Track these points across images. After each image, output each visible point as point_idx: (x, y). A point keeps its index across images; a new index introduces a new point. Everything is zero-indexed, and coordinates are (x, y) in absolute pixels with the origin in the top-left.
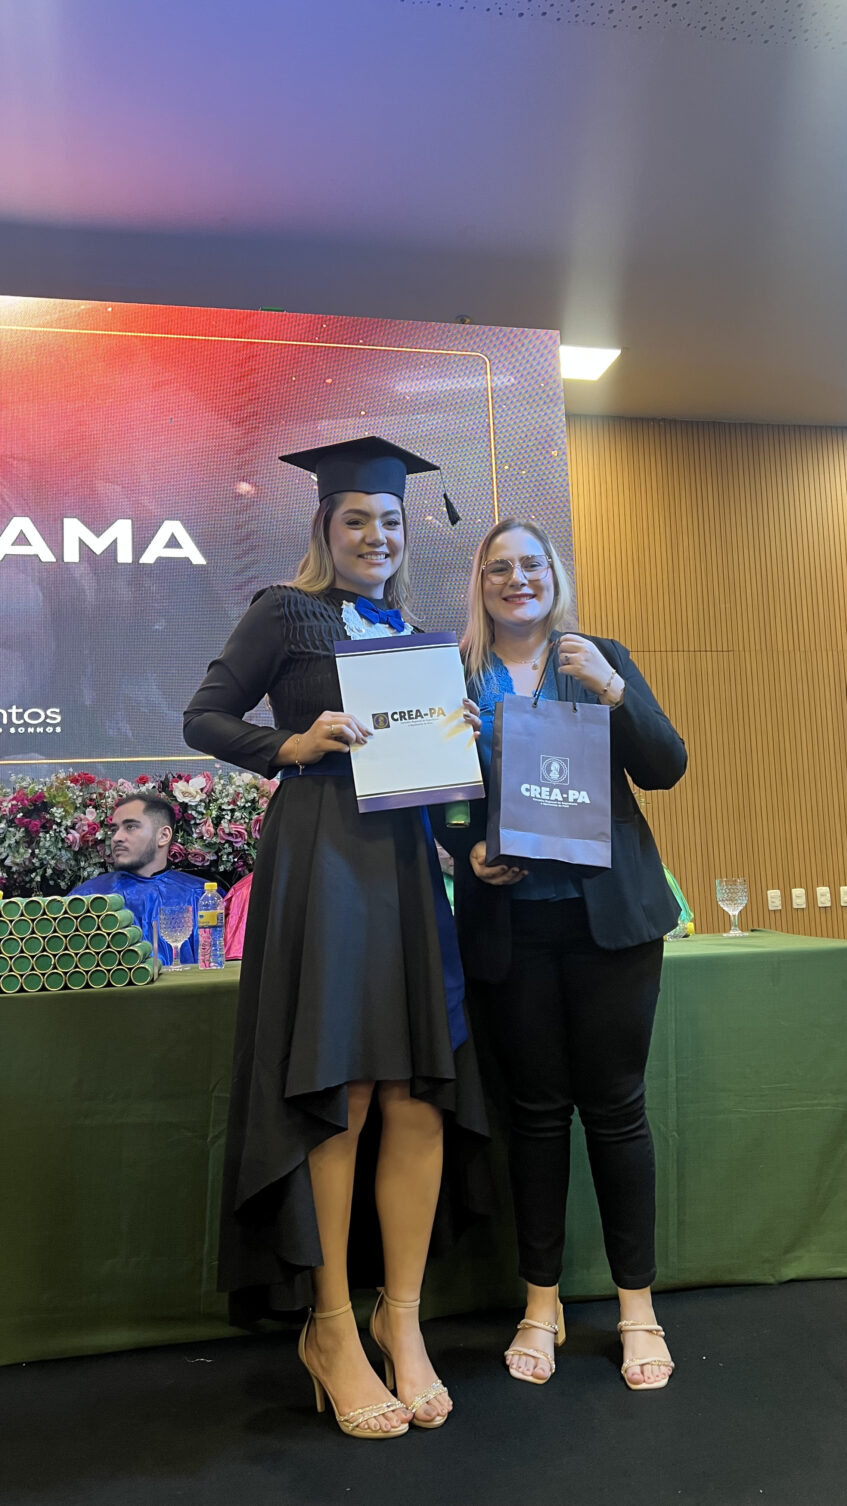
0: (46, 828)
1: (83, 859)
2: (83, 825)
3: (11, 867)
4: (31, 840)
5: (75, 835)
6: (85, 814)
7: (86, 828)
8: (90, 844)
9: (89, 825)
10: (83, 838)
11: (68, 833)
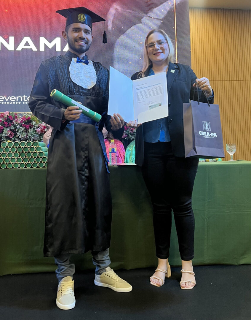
0: (31, 127)
1: (42, 137)
2: (41, 127)
3: (21, 139)
4: (26, 131)
5: (39, 130)
6: (42, 123)
7: (42, 128)
8: (43, 132)
9: (43, 127)
10: (41, 131)
11: (37, 129)
